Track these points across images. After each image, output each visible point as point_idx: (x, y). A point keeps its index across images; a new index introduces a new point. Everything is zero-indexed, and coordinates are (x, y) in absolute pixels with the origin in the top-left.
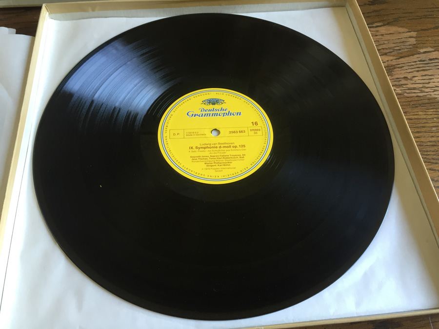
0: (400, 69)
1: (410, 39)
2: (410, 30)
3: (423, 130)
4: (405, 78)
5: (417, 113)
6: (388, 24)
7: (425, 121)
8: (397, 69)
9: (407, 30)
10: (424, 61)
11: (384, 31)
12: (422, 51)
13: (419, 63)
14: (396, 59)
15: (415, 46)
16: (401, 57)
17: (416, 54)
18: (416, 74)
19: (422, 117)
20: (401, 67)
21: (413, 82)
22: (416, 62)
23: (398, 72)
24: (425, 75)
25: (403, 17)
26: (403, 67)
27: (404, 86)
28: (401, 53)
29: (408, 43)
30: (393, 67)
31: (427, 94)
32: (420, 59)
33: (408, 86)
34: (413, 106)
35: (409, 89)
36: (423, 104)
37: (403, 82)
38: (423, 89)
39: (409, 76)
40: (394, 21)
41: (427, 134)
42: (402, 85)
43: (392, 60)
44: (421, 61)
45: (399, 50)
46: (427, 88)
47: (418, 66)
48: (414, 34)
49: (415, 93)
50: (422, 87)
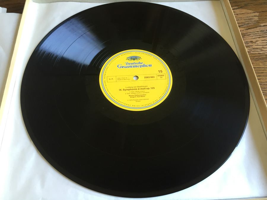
0: (248, 36)
1: (254, 17)
2: (255, 12)
3: (262, 74)
4: (251, 42)
5: (259, 64)
6: (241, 7)
7: (263, 69)
8: (246, 36)
9: (253, 12)
10: (263, 31)
11: (238, 12)
12: (262, 25)
13: (261, 32)
14: (246, 30)
15: (258, 22)
16: (249, 29)
17: (258, 27)
18: (258, 39)
19: (261, 66)
20: (249, 35)
21: (257, 44)
22: (258, 32)
23: (247, 38)
24: (264, 40)
25: (251, 4)
26: (250, 35)
27: (251, 47)
28: (249, 26)
29: (253, 20)
30: (244, 35)
31: (265, 52)
32: (260, 30)
33: (253, 47)
34: (256, 59)
35: (253, 49)
36: (263, 58)
37: (250, 44)
38: (263, 49)
39: (254, 40)
40: (245, 6)
41: (265, 77)
42: (249, 46)
43: (243, 30)
44: (261, 31)
45: (248, 24)
46: (265, 48)
47: (259, 34)
48: (257, 14)
49: (257, 51)
50: (262, 48)
